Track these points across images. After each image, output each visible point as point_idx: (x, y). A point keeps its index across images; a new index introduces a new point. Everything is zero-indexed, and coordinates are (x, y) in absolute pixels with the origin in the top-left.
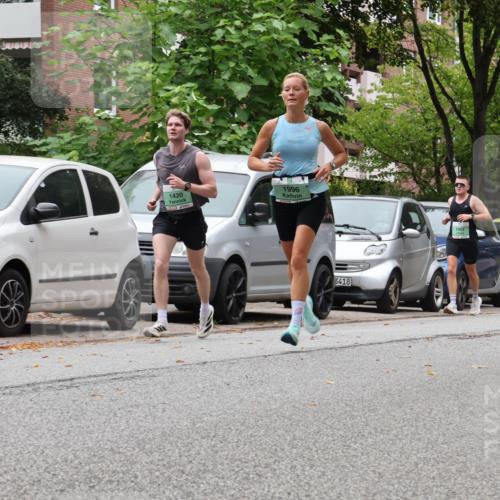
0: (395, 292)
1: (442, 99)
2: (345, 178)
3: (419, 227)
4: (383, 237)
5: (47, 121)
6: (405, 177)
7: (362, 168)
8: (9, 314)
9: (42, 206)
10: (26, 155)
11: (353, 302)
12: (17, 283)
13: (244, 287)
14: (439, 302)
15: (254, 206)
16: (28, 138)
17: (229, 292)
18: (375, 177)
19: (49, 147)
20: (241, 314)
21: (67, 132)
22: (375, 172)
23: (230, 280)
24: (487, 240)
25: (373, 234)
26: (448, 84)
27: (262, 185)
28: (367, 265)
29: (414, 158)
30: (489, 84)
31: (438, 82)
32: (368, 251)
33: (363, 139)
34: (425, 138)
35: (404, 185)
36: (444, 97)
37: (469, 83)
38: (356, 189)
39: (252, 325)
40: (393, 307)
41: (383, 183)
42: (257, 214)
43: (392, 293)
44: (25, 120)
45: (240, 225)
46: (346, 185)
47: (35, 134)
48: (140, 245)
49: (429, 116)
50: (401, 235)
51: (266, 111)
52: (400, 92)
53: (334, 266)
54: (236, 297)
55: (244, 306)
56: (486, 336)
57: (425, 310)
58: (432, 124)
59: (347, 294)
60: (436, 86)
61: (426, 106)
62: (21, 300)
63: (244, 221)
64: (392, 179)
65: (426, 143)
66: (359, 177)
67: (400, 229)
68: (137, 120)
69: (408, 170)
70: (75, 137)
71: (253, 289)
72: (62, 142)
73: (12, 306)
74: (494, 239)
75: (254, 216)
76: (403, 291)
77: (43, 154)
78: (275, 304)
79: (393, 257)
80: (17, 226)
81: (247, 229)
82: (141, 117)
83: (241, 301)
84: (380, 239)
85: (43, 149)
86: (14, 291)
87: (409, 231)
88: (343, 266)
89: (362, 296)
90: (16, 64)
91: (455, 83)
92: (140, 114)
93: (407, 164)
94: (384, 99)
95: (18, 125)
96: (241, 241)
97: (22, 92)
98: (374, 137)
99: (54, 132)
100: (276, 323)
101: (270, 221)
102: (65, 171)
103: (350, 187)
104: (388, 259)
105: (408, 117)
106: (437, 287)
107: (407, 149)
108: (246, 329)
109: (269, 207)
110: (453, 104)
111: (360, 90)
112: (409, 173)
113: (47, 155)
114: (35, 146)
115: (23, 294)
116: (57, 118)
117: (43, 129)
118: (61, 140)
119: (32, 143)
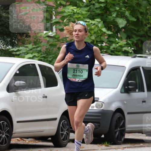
5: (19, 38)
8: (2, 139)
10: (10, 56)
12: (6, 123)
13: (124, 125)
15: (128, 83)
16: (10, 47)
17: (116, 128)
19: (21, 52)
20: (123, 140)
21: (30, 44)
23: (116, 121)
27: (132, 72)
39: (129, 145)
42: (130, 87)
44: (8, 38)
45: (121, 92)
47: (13, 45)
51: (135, 32)
54: (120, 131)
55: (124, 135)
62: (8, 132)
63: (123, 91)
71: (128, 126)
72: (28, 49)
73: (3, 135)
75: (128, 88)
77: (18, 56)
78: (140, 134)
80: (5, 93)
81: (125, 95)
83: (123, 133)
85: (18, 53)
86: (4, 127)
90: (2, 8)
95: (4, 40)
96: (122, 101)
97: (6, 23)
99: (23, 43)
100: (142, 144)
101: (137, 90)
102: (29, 64)
108: (125, 148)
109: (136, 83)
113: (20, 56)
114: (13, 51)
115: (8, 128)
116: (25, 36)
117: (17, 42)
118: (27, 48)
119: (12, 50)
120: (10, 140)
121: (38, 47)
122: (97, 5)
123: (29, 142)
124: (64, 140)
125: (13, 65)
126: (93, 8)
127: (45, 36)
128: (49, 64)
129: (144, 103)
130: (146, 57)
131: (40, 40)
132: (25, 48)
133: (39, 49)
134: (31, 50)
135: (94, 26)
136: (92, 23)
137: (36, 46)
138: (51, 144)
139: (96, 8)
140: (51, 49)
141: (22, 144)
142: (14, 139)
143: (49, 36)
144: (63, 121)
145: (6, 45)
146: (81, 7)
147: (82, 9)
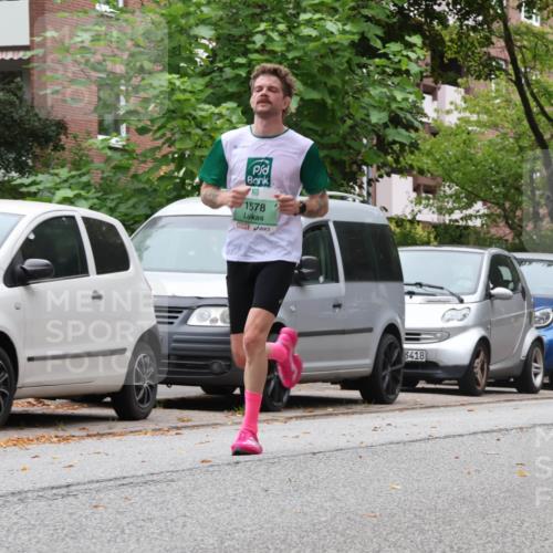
0: (482, 369)
5: (38, 151)
6: (494, 221)
7: (440, 210)
9: (32, 263)
10: (15, 198)
11: (428, 382)
14: (538, 381)
16: (14, 174)
19: (40, 187)
20: (285, 399)
21: (62, 167)
22: (457, 215)
25: (453, 294)
28: (445, 334)
29: (506, 197)
32: (447, 316)
33: (441, 173)
38: (432, 236)
39: (299, 413)
40: (480, 388)
42: (305, 271)
43: (477, 370)
44: (9, 152)
47: (22, 169)
48: (156, 311)
49: (525, 143)
50: (488, 296)
52: (488, 112)
53: (403, 336)
57: (520, 391)
59: (420, 371)
61: (520, 129)
62: (5, 383)
64: (477, 223)
66: (436, 221)
67: (487, 289)
68: (159, 148)
69: (499, 211)
70: (74, 173)
72: (58, 180)
75: (301, 273)
76: (492, 367)
77: (33, 196)
78: (328, 385)
79: (478, 324)
82: (164, 143)
84: (462, 301)
85: (33, 189)
87: (499, 290)
88: (414, 336)
92: (162, 140)
93: (498, 204)
94: (467, 121)
97: (5, 115)
98: (454, 170)
99: (47, 165)
100: (330, 410)
101: (321, 279)
102: (60, 217)
104: (473, 326)
106: (535, 361)
107: (497, 185)
108: (291, 418)
109: (320, 261)
111: (437, 111)
112: (499, 216)
113: (39, 196)
114: (22, 185)
115: (7, 375)
116: (51, 147)
117: (33, 162)
118: (55, 178)
119: (19, 181)
120: (11, 405)
121: (84, 174)
122: (229, 72)
123: (57, 407)
124: (142, 401)
125: (20, 219)
126: (219, 79)
127: (101, 146)
128: (111, 215)
129: (337, 310)
130: (342, 198)
131: (87, 156)
132: (50, 178)
133: (84, 179)
134: (66, 181)
135: (221, 120)
136: (213, 113)
137: (79, 173)
138: (111, 412)
139: (227, 80)
140: (114, 180)
141: (40, 412)
142: (20, 401)
143: (111, 148)
144: (142, 355)
145: (5, 169)
146: (190, 76)
147: (193, 79)
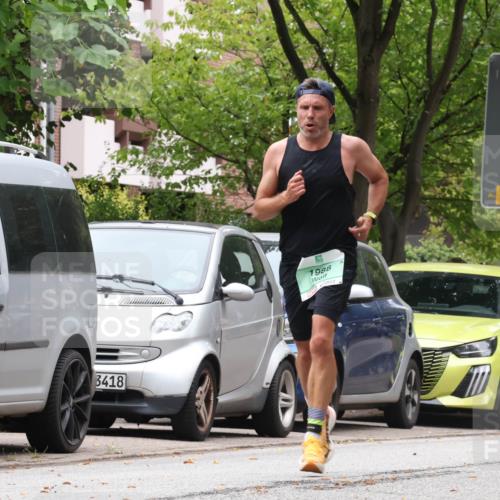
0: (207, 401)
1: (300, 42)
2: (123, 186)
3: (252, 280)
4: (187, 299)
6: (232, 186)
7: (153, 170)
11: (129, 420)
14: (287, 419)
18: (177, 185)
22: (178, 177)
24: (377, 304)
25: (167, 292)
26: (312, 14)
28: (155, 351)
29: (248, 151)
30: (385, 17)
31: (293, 11)
32: (158, 325)
33: (155, 115)
34: (268, 113)
35: (230, 201)
36: (303, 39)
37: (348, 14)
38: (142, 207)
40: (202, 430)
41: (191, 195)
43: (200, 403)
46: (123, 200)
49: (277, 73)
50: (219, 295)
52: (223, 27)
53: (93, 353)
56: (366, 483)
57: (261, 434)
58: (283, 87)
59: (117, 404)
60: (288, 17)
61: (271, 54)
64: (207, 189)
65: (271, 122)
66: (146, 184)
67: (218, 285)
69: (238, 172)
74: (390, 301)
76: (221, 399)
79: (203, 336)
84: (180, 303)
87: (234, 287)
88: (110, 354)
89: (145, 408)
91: (325, 12)
93: (236, 162)
94: (193, 40)
98: (174, 112)
103: (131, 204)
104: (196, 339)
105: (237, 75)
106: (284, 390)
107: (236, 135)
110: (320, 51)
111: (150, 24)
112: (238, 179)
